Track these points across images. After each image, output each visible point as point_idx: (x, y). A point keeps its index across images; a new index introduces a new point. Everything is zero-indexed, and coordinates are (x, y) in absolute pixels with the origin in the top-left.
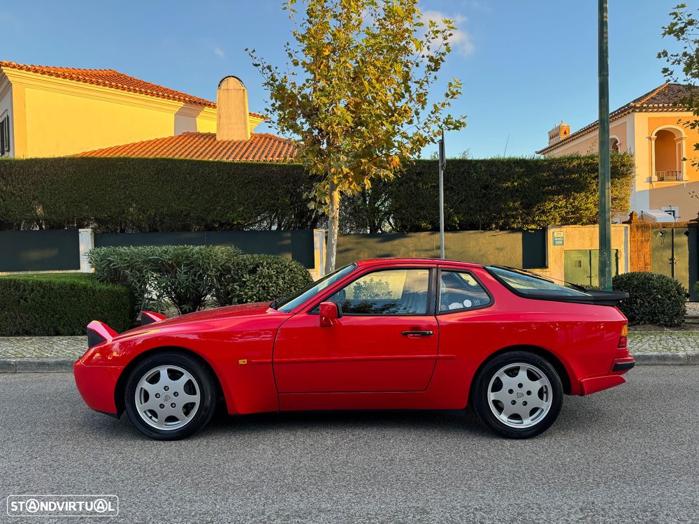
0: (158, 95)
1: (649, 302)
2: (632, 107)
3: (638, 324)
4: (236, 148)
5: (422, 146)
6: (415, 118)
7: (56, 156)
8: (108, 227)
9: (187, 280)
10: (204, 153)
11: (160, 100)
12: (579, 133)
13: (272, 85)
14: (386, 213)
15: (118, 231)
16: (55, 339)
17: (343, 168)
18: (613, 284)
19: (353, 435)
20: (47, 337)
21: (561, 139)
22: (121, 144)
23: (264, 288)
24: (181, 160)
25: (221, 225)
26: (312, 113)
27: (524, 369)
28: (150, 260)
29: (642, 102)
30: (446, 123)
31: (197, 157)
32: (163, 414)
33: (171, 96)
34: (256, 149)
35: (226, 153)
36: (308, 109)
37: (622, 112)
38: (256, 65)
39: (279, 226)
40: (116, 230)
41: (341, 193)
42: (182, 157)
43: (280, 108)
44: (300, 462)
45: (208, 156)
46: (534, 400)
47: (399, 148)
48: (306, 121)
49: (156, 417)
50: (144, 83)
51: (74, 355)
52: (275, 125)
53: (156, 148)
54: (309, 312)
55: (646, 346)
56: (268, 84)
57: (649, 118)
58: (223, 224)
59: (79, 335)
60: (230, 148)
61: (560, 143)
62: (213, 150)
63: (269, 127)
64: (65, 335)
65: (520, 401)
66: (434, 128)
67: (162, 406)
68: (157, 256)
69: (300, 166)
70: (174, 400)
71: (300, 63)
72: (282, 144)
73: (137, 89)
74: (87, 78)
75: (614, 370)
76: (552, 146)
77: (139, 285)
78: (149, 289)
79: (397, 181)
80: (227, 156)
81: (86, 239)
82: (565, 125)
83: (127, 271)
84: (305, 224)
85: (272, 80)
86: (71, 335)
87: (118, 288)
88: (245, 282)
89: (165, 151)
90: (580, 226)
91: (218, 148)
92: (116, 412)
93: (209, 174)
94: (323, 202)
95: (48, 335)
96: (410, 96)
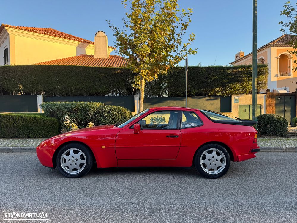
0: (70, 39)
1: (272, 126)
2: (270, 45)
3: (268, 135)
4: (102, 61)
5: (179, 61)
6: (176, 49)
7: (28, 65)
8: (49, 94)
9: (82, 116)
10: (89, 63)
11: (71, 41)
12: (247, 55)
13: (117, 35)
14: (164, 89)
15: (54, 96)
16: (28, 139)
17: (146, 70)
18: (258, 119)
19: (147, 177)
20: (25, 139)
21: (240, 58)
22: (54, 59)
23: (113, 119)
24: (80, 66)
25: (96, 93)
26: (133, 47)
27: (214, 151)
28: (67, 108)
29: (274, 42)
30: (189, 51)
31: (87, 65)
32: (72, 167)
33: (75, 39)
34: (111, 62)
35: (98, 64)
36: (132, 45)
37: (266, 47)
38: (110, 27)
39: (120, 94)
40: (52, 96)
41: (146, 80)
42: (80, 65)
43: (121, 45)
44: (126, 186)
45: (91, 65)
46: (219, 163)
47: (169, 62)
48: (131, 50)
49: (69, 169)
50: (64, 34)
51: (36, 146)
52: (118, 52)
53: (69, 61)
54: (130, 128)
55: (270, 144)
56: (116, 35)
57: (277, 49)
58: (97, 93)
59: (38, 138)
60: (100, 61)
61: (239, 60)
62: (93, 62)
63: (116, 53)
64: (32, 138)
65: (213, 164)
66: (184, 53)
67: (71, 164)
68: (69, 106)
69: (129, 69)
70: (76, 162)
71: (129, 26)
72: (122, 60)
73: (61, 36)
74: (40, 32)
75: (251, 152)
76: (236, 61)
77: (62, 118)
78: (66, 119)
79: (169, 75)
80: (99, 65)
81: (40, 98)
82: (242, 52)
83: (57, 112)
84: (131, 93)
85: (117, 33)
86: (35, 138)
87: (53, 119)
88: (105, 117)
89: (73, 62)
90: (246, 95)
91: (95, 61)
92: (53, 167)
93: (91, 72)
94: (138, 84)
95: (25, 138)
96: (174, 40)
